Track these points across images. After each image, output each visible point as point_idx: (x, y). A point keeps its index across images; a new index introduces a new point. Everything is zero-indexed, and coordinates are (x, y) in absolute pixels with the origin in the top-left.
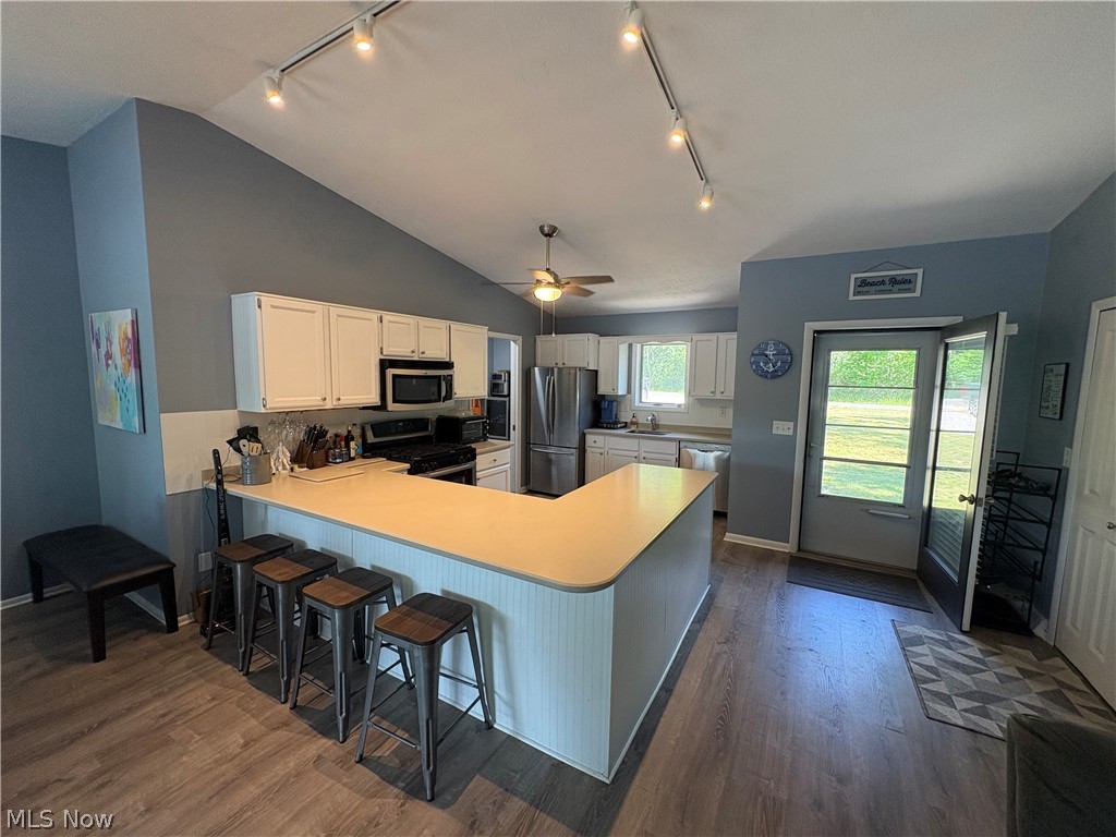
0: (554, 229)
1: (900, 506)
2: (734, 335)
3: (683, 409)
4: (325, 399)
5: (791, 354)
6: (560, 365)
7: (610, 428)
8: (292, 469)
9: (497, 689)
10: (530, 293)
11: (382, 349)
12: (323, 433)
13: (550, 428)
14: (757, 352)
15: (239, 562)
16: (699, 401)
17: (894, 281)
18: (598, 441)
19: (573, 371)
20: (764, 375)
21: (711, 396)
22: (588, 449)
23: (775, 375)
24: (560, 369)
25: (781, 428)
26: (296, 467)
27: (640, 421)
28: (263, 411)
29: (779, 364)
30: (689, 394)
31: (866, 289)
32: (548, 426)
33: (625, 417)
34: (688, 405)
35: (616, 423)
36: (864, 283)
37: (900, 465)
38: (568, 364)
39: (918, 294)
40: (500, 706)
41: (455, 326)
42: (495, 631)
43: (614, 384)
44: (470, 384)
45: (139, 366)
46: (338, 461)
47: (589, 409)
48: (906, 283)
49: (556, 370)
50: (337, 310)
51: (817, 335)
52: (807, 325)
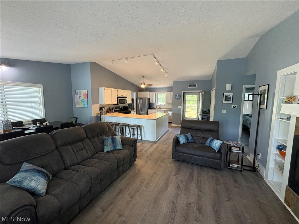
0: (144, 76)
1: (196, 118)
2: (172, 92)
3: (165, 105)
4: (111, 103)
5: (180, 96)
9: (142, 134)
10: (140, 86)
11: (118, 95)
12: (110, 108)
13: (141, 109)
14: (175, 95)
17: (194, 85)
18: (150, 111)
19: (145, 98)
20: (177, 99)
21: (169, 103)
22: (148, 113)
23: (178, 99)
24: (143, 98)
25: (179, 107)
26: (107, 113)
27: (157, 107)
28: (105, 104)
30: (166, 102)
33: (155, 107)
35: (153, 108)
36: (190, 85)
37: (196, 112)
39: (196, 87)
40: (143, 137)
41: (127, 91)
42: (142, 128)
43: (153, 101)
44: (129, 101)
45: (87, 98)
46: (112, 112)
47: (148, 105)
50: (113, 89)
51: (184, 93)
52: (182, 91)
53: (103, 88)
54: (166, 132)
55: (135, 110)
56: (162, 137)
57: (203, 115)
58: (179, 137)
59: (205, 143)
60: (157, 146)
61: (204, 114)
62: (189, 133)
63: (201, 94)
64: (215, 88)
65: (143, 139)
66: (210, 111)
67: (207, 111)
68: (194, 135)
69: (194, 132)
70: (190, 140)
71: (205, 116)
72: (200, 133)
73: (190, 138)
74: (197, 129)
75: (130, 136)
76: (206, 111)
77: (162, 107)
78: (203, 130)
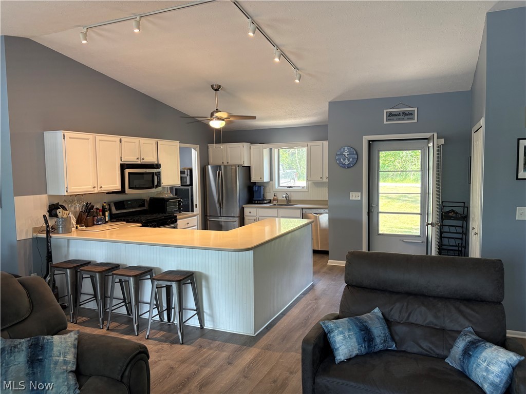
0: (220, 87)
1: (418, 236)
2: (326, 143)
3: (305, 189)
4: (95, 187)
5: (357, 154)
6: (225, 164)
7: (260, 204)
8: (77, 227)
9: (205, 310)
11: (121, 158)
12: (93, 207)
13: (221, 204)
14: (339, 153)
15: (69, 268)
16: (315, 184)
17: (404, 114)
18: (251, 211)
19: (234, 167)
20: (344, 166)
21: (320, 180)
22: (246, 218)
23: (349, 166)
24: (225, 167)
25: (354, 196)
26: (78, 226)
27: (279, 199)
28: (66, 194)
29: (351, 160)
30: (308, 180)
31: (392, 118)
32: (219, 203)
33: (270, 196)
34: (308, 186)
35: (263, 200)
36: (390, 115)
37: (417, 214)
38: (231, 162)
39: (415, 121)
40: (207, 318)
41: (160, 142)
43: (262, 175)
44: (170, 178)
46: (100, 223)
47: (246, 190)
48: (409, 115)
49: (222, 167)
50: (99, 137)
51: (370, 143)
52: (365, 137)
53: (60, 133)
54: (304, 294)
55: (197, 210)
56: (283, 314)
57: (442, 226)
58: (331, 332)
59: (445, 353)
60: (258, 356)
61: (446, 222)
62: (377, 310)
63: (431, 145)
64: (482, 122)
65: (208, 325)
66: (468, 208)
67: (460, 210)
68: (395, 316)
69: (398, 305)
70: (378, 340)
71: (453, 229)
72: (423, 309)
73: (379, 331)
74: (409, 294)
75: (160, 314)
76: (454, 209)
77: (294, 197)
78: (434, 297)
